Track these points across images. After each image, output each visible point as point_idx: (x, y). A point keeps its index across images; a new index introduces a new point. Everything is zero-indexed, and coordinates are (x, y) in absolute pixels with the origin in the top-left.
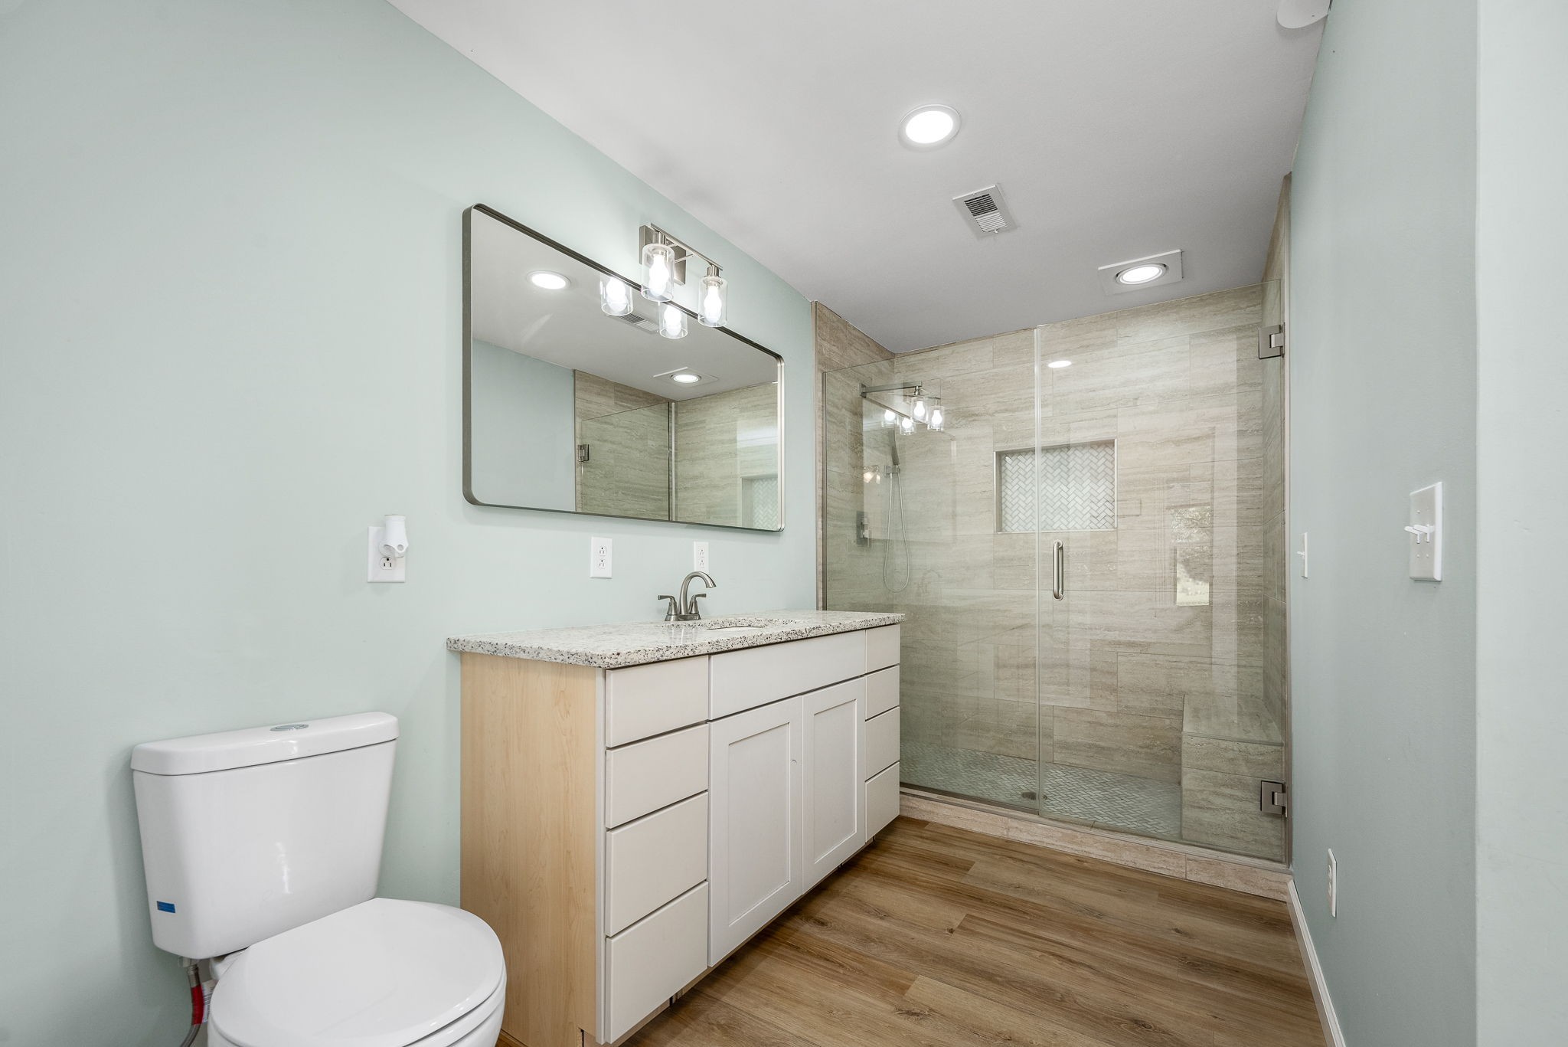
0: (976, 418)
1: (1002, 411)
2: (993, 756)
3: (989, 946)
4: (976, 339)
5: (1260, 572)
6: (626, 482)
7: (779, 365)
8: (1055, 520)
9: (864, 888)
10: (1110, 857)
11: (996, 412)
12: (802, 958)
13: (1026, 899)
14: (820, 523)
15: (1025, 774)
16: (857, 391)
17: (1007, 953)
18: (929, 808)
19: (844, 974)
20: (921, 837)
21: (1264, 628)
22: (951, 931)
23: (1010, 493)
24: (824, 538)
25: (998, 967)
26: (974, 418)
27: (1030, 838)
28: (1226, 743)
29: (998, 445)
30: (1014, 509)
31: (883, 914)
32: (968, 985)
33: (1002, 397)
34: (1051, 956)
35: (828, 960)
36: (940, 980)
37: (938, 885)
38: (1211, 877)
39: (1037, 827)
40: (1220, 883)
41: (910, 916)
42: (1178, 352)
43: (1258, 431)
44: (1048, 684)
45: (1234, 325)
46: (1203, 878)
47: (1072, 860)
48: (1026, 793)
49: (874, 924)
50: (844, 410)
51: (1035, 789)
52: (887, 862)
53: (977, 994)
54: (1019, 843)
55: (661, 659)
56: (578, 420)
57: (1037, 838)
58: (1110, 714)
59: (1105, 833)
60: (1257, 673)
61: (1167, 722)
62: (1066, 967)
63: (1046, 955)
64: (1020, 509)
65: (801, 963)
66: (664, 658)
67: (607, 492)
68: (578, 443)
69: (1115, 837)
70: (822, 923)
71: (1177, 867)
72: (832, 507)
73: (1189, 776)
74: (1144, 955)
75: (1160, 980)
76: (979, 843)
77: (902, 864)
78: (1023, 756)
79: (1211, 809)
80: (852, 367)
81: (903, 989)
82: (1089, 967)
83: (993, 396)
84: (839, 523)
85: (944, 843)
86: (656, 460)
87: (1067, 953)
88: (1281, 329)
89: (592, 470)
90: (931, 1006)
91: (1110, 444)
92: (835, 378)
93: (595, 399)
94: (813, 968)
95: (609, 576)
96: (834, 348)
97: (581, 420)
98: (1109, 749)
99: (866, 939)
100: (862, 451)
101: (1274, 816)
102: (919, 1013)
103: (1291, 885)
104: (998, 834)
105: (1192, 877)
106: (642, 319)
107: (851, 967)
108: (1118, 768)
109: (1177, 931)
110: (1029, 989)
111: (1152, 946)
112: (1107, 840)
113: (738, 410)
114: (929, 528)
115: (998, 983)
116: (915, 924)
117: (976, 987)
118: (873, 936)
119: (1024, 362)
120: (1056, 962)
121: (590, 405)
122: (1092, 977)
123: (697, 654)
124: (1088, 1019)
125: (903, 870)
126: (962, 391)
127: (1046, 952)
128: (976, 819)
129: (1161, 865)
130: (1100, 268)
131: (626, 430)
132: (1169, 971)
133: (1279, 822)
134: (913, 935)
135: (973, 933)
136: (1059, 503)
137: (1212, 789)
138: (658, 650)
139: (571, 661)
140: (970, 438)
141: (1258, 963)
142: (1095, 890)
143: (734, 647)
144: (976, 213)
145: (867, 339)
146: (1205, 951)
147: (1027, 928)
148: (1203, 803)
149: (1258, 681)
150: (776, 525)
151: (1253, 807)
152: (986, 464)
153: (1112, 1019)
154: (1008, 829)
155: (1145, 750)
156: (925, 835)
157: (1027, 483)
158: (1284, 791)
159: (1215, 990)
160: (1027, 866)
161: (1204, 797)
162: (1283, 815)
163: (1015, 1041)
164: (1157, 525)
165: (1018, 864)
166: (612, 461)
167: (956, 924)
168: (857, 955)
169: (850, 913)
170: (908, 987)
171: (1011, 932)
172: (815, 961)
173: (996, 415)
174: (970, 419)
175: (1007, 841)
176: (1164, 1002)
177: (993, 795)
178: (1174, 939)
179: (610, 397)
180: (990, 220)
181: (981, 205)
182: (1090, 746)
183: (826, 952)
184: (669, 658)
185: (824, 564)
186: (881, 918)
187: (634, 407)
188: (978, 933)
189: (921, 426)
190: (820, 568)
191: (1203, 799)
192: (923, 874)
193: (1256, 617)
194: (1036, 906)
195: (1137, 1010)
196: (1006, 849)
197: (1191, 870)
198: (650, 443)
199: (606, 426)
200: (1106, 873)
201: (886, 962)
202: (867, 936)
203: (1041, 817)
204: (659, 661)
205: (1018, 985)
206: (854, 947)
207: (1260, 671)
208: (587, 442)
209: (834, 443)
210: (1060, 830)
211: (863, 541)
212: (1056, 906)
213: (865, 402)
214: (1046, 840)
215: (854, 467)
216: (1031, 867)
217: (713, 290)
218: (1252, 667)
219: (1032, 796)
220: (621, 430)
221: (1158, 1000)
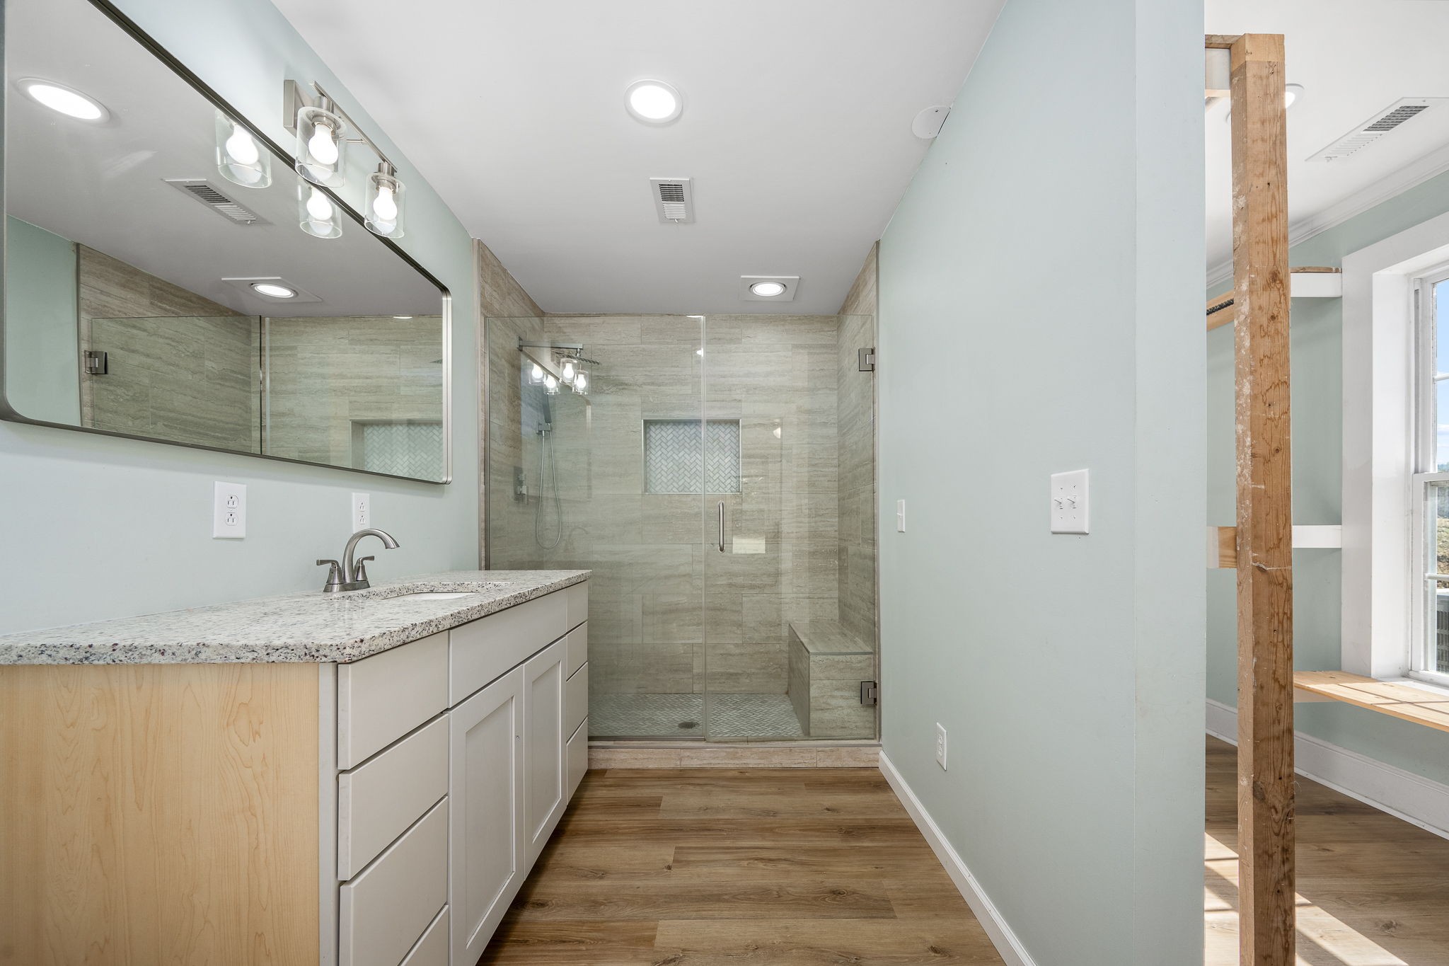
0: (626, 387)
1: (649, 384)
2: (642, 696)
3: (705, 870)
4: (626, 314)
5: (837, 529)
6: (170, 411)
7: (444, 299)
8: (692, 484)
9: (574, 853)
10: (763, 763)
11: (644, 384)
12: (536, 951)
13: (716, 817)
14: (483, 477)
15: (674, 707)
16: (514, 344)
17: (722, 871)
18: (607, 756)
19: (587, 950)
20: (605, 786)
21: (839, 569)
22: (669, 868)
23: (653, 458)
24: (487, 493)
25: (721, 886)
26: (623, 387)
27: (699, 762)
28: (839, 657)
29: (646, 414)
30: (657, 472)
31: (600, 874)
32: (704, 913)
33: (649, 371)
34: (756, 862)
35: (564, 942)
36: (679, 918)
37: (640, 827)
38: (833, 762)
39: (706, 752)
40: (838, 764)
41: (627, 867)
42: (785, 356)
43: (834, 424)
44: (689, 626)
45: (820, 343)
46: (828, 763)
47: (736, 774)
48: (682, 724)
49: (597, 886)
50: (503, 360)
51: (687, 719)
52: (585, 820)
53: (715, 919)
54: (691, 770)
55: (407, 641)
56: (83, 315)
57: (705, 762)
58: (737, 645)
59: (759, 745)
60: (835, 603)
61: (778, 646)
62: (770, 866)
63: (751, 861)
64: (663, 472)
65: (537, 956)
66: (411, 639)
67: (137, 422)
68: (85, 346)
69: (766, 746)
70: (542, 905)
71: (811, 759)
72: (494, 461)
73: (815, 686)
74: (817, 836)
75: (833, 852)
76: (659, 778)
77: (600, 817)
78: (668, 691)
79: (828, 709)
80: (509, 317)
81: (650, 940)
82: (785, 860)
83: (641, 369)
84: (500, 478)
85: (629, 786)
86: (218, 387)
87: (765, 854)
88: (873, 351)
89: (111, 388)
90: (682, 946)
91: (737, 422)
92: (496, 325)
93: (115, 290)
94: (552, 956)
95: (242, 535)
96: (494, 293)
97: (89, 317)
98: (736, 674)
99: (594, 904)
100: (520, 405)
101: (869, 706)
102: (675, 958)
103: (882, 754)
104: (672, 765)
105: (821, 765)
106: (227, 201)
107: (590, 939)
108: (743, 689)
109: (828, 809)
110: (752, 896)
111: (818, 827)
112: (761, 750)
113: (347, 341)
114: (580, 486)
115: (727, 901)
116: (635, 873)
117: (711, 912)
118: (601, 899)
119: (668, 343)
120: (761, 865)
121: (109, 299)
122: (791, 868)
123: (440, 629)
124: (803, 904)
125: (601, 823)
126: (612, 360)
127: (750, 859)
128: (651, 756)
129: (799, 761)
130: (742, 277)
131: (167, 341)
132: (835, 843)
133: (871, 710)
134: (638, 883)
135: (688, 863)
136: (695, 469)
137: (829, 694)
138: (403, 631)
139: (272, 659)
140: (620, 405)
141: (881, 817)
142: (762, 794)
143: (473, 618)
144: (664, 199)
145: (522, 292)
146: (850, 819)
147: (728, 843)
148: (823, 706)
149: (836, 608)
150: (442, 479)
151: (855, 702)
152: (635, 430)
153: (819, 897)
154: (681, 760)
155: (762, 671)
156: (607, 783)
157: (668, 450)
158: (875, 687)
159: (868, 847)
160: (706, 788)
161: (825, 701)
162: (875, 702)
163: (761, 948)
164: (770, 491)
165: (698, 788)
166: (147, 381)
167: (671, 859)
168: (593, 925)
169: (567, 883)
170: (653, 937)
171: (718, 851)
172: (551, 948)
173: (644, 386)
174: (621, 387)
175: (681, 771)
176: (844, 869)
177: (655, 731)
178: (830, 817)
179: (142, 293)
180: (675, 209)
181: (671, 193)
182: (722, 674)
183: (558, 933)
184: (414, 639)
185: (487, 521)
186: (601, 878)
187: (182, 313)
188: (694, 861)
189: (566, 388)
190: (483, 525)
191: (824, 703)
192: (620, 821)
193: (834, 562)
194: (727, 821)
195: (832, 882)
196: (682, 777)
197: (820, 760)
198: (208, 364)
199: (135, 331)
200: (765, 777)
201: (623, 921)
202: (593, 901)
203: (708, 742)
204: (404, 644)
205: (743, 896)
206: (585, 917)
207: (837, 601)
208: (103, 348)
209: (495, 394)
210: (725, 750)
211: (519, 497)
212: (741, 816)
213: (523, 357)
214: (713, 761)
215: (513, 421)
216: (709, 788)
217: (385, 193)
218: (831, 598)
219: (689, 725)
220: (161, 340)
221: (840, 869)
